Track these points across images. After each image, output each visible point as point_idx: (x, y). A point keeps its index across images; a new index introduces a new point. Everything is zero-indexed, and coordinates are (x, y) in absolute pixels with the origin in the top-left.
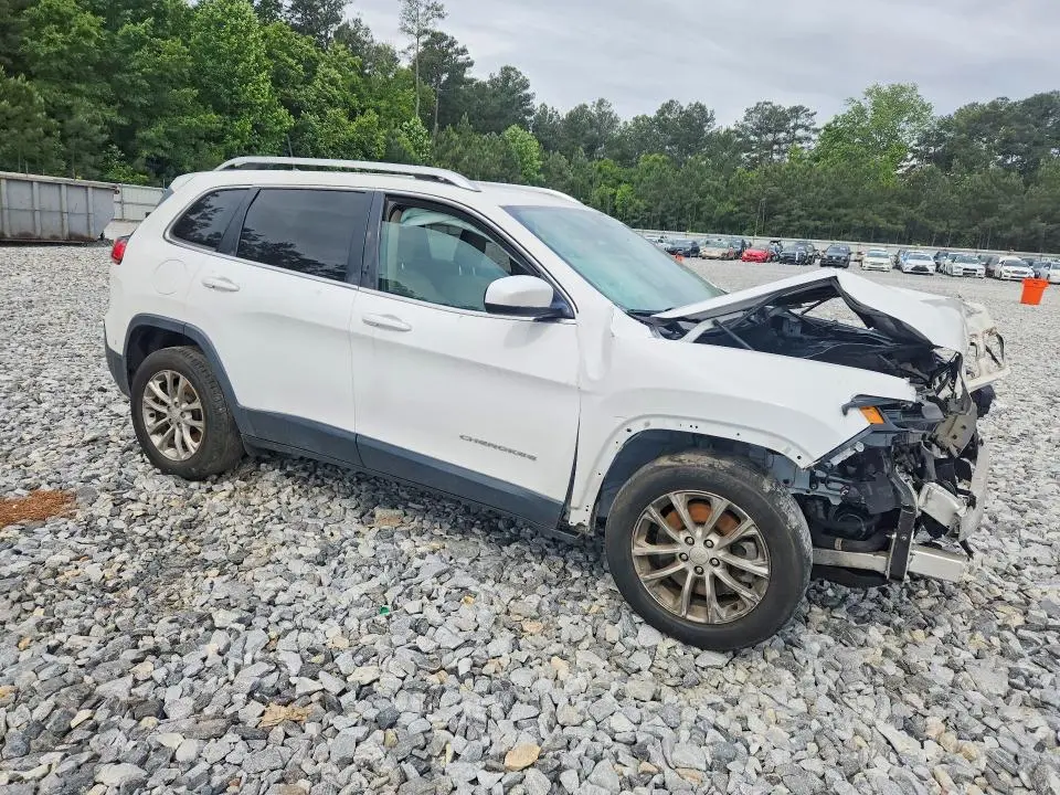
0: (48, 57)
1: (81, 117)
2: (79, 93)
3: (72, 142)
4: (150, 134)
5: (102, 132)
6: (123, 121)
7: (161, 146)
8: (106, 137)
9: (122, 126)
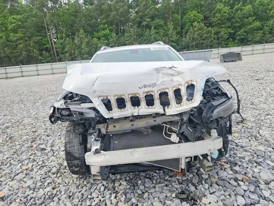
0: (216, 21)
1: (222, 33)
2: (222, 27)
3: (220, 40)
4: (239, 33)
5: (227, 35)
6: (233, 31)
7: (243, 35)
8: (228, 36)
9: (232, 33)
